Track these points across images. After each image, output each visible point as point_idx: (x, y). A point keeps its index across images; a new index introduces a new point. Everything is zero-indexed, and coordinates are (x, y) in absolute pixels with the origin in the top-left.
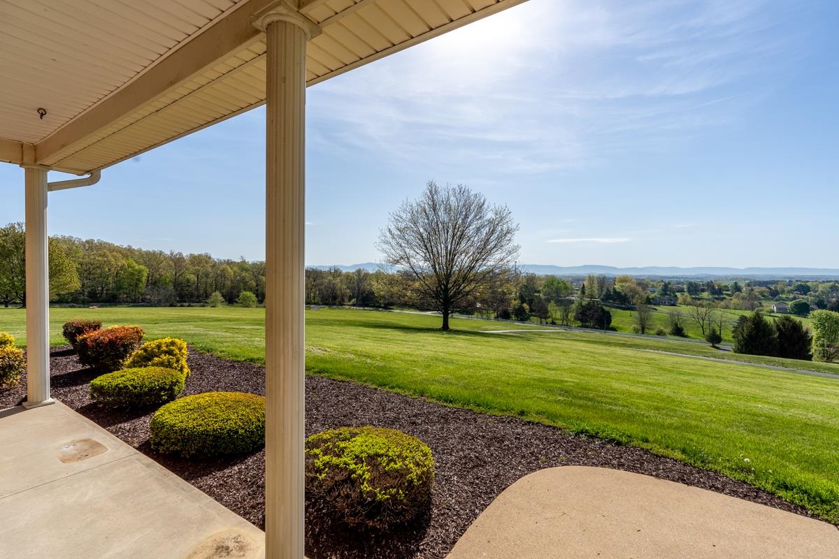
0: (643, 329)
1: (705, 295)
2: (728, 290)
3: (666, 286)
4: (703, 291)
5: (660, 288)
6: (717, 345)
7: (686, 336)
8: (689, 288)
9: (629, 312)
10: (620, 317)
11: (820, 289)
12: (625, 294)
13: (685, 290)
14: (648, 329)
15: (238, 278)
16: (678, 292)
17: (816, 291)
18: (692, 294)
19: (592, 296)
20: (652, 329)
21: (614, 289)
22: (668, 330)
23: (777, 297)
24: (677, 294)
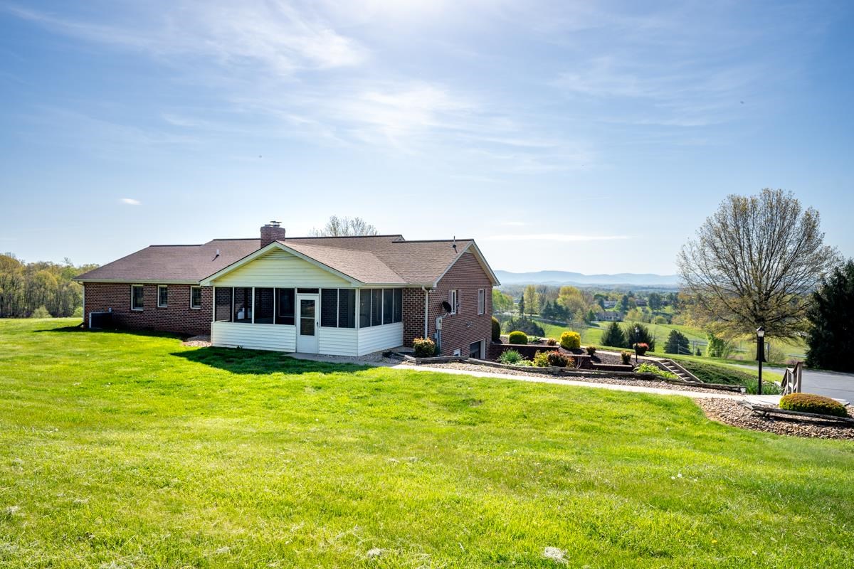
1: (668, 309)
4: (666, 304)
8: (650, 301)
12: (567, 309)
15: (65, 288)
18: (655, 308)
19: (532, 312)
21: (555, 303)
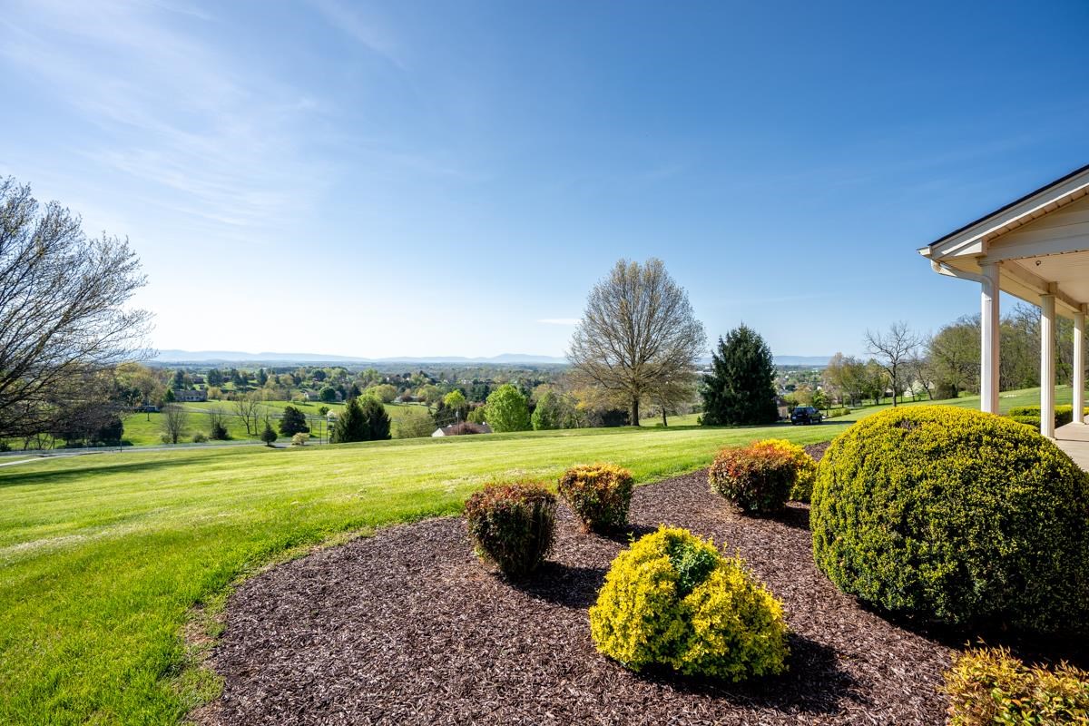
0: (175, 437)
1: (229, 386)
2: (253, 379)
3: (180, 375)
5: (172, 379)
6: (273, 444)
7: (230, 439)
9: (146, 415)
10: (133, 425)
11: (333, 375)
12: (135, 389)
13: (205, 380)
14: (183, 435)
16: (196, 383)
17: (330, 378)
18: (214, 386)
20: (188, 436)
22: (206, 434)
23: (300, 385)
24: (195, 386)
